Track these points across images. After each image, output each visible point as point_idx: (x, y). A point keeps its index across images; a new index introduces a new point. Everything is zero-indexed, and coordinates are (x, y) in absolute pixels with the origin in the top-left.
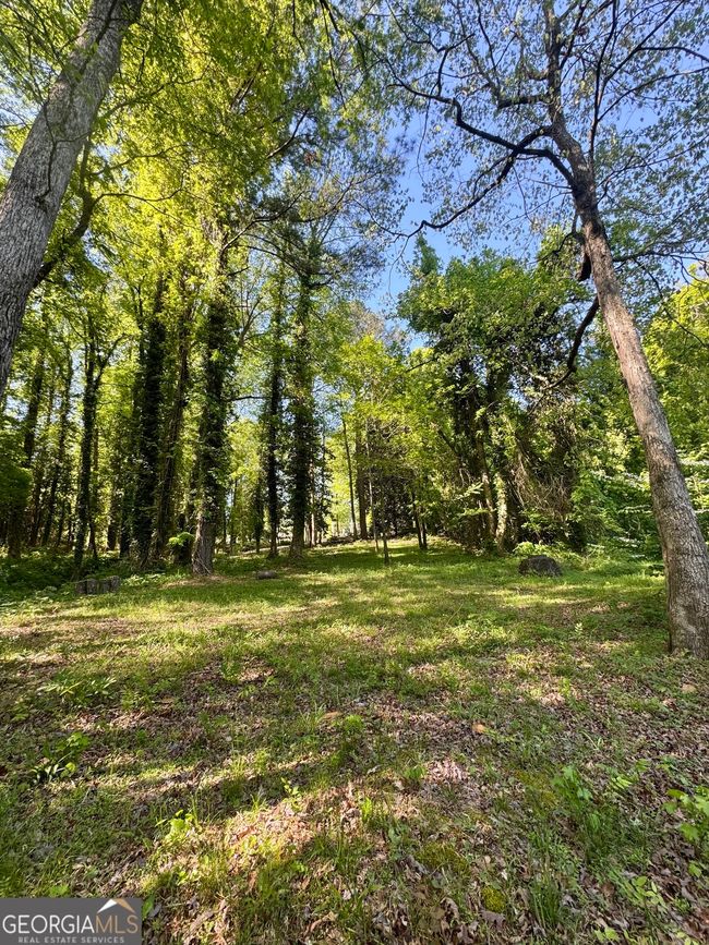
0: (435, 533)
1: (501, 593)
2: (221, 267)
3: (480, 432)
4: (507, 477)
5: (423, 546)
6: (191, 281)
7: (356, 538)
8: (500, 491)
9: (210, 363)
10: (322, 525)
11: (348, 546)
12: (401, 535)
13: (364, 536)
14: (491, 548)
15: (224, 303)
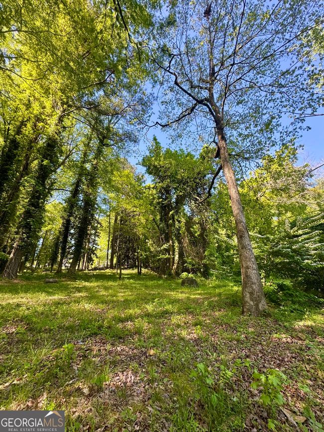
0: (146, 267)
1: (172, 293)
2: (59, 122)
3: (171, 221)
4: (180, 242)
5: (140, 273)
6: (40, 124)
7: (107, 268)
8: (177, 248)
9: (42, 165)
10: (90, 260)
11: (103, 271)
12: (130, 268)
13: (112, 267)
14: (170, 274)
15: (57, 139)
